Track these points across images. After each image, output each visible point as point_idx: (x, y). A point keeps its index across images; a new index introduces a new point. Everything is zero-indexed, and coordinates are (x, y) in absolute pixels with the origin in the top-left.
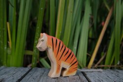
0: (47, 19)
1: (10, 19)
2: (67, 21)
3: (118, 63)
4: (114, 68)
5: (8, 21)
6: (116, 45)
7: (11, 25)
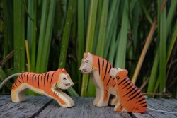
0: (74, 36)
1: (29, 36)
2: (100, 37)
3: (164, 91)
4: (159, 96)
5: (26, 38)
6: (160, 67)
7: (29, 43)
